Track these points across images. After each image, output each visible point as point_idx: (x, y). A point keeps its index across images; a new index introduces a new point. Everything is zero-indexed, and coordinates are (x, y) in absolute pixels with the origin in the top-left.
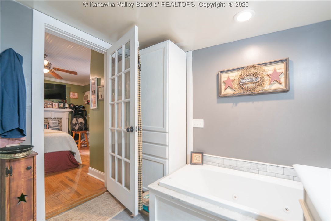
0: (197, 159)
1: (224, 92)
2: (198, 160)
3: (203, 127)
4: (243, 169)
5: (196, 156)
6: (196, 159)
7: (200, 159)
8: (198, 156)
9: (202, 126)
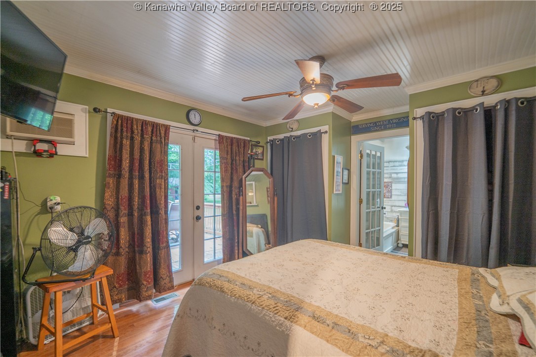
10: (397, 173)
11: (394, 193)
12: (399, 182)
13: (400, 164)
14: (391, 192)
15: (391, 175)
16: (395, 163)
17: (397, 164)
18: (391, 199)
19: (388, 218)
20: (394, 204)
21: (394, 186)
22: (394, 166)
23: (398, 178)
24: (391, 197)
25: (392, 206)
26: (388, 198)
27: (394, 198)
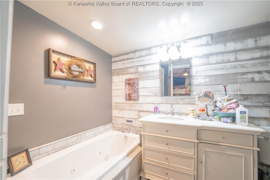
0: (20, 163)
1: (54, 73)
2: (22, 163)
3: (23, 114)
4: (71, 144)
5: (19, 159)
6: (18, 163)
7: (25, 159)
8: (21, 158)
9: (22, 112)
10: (144, 66)
11: (141, 92)
12: (147, 78)
13: (147, 52)
14: (138, 92)
15: (138, 69)
16: (142, 51)
17: (144, 53)
18: (137, 102)
19: (135, 127)
20: (142, 109)
21: (142, 84)
22: (141, 57)
23: (145, 72)
24: (138, 99)
25: (139, 111)
26: (135, 100)
27: (141, 100)
